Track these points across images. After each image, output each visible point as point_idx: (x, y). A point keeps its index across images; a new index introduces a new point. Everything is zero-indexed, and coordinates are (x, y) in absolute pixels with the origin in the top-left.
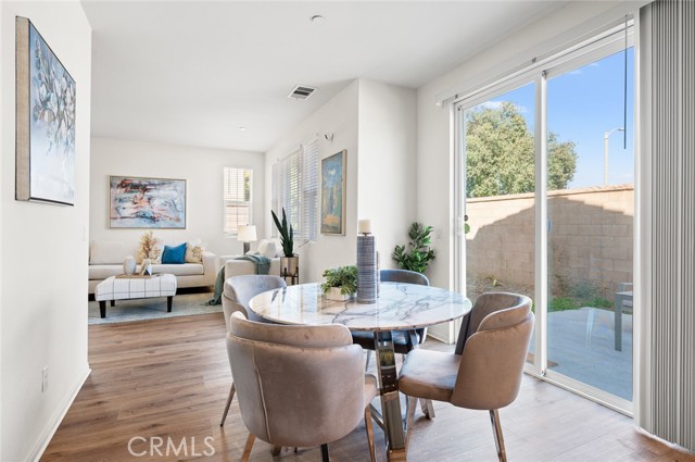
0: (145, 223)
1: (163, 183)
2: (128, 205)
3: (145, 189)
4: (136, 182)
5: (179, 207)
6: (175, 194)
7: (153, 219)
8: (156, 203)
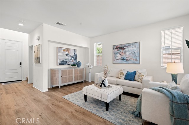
0: (123, 62)
1: (130, 45)
2: (118, 55)
3: (124, 49)
4: (121, 46)
5: (137, 54)
6: (135, 49)
7: (126, 60)
8: (128, 53)
